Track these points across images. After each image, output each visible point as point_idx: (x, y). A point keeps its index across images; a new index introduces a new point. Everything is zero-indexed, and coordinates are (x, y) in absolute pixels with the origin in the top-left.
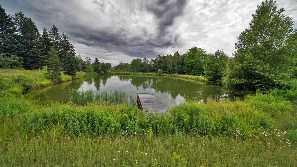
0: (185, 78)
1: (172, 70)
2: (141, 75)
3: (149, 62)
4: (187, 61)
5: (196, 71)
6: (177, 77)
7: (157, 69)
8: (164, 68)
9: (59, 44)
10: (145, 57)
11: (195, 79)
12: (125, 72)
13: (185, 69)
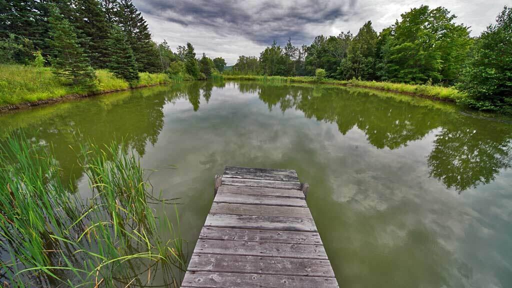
0: (383, 89)
1: (348, 71)
2: (278, 80)
3: (297, 52)
4: (391, 45)
5: (411, 73)
6: (359, 86)
7: (313, 68)
8: (330, 66)
9: (116, 14)
10: (289, 41)
11: (414, 94)
12: (246, 74)
13: (381, 68)
